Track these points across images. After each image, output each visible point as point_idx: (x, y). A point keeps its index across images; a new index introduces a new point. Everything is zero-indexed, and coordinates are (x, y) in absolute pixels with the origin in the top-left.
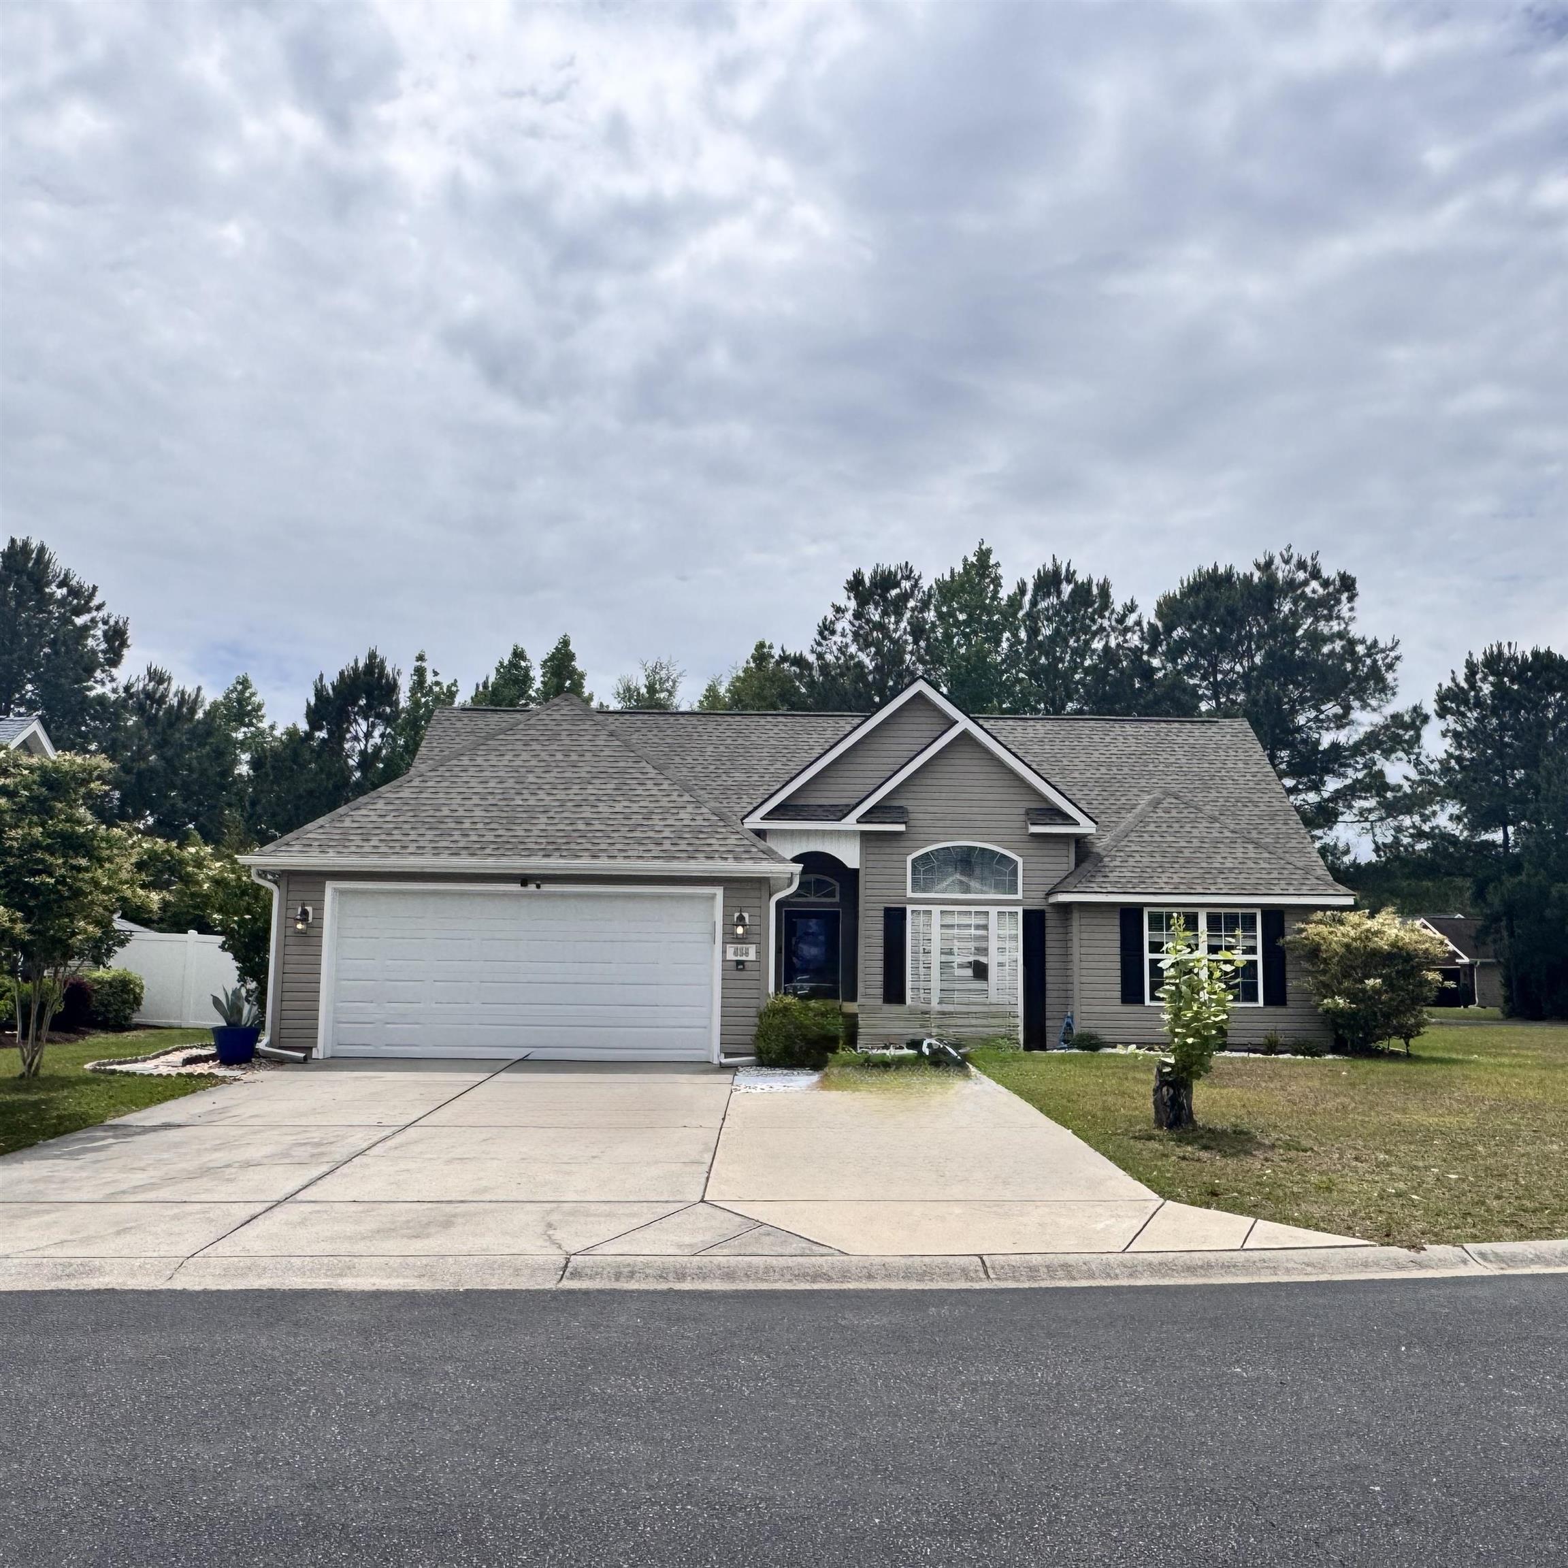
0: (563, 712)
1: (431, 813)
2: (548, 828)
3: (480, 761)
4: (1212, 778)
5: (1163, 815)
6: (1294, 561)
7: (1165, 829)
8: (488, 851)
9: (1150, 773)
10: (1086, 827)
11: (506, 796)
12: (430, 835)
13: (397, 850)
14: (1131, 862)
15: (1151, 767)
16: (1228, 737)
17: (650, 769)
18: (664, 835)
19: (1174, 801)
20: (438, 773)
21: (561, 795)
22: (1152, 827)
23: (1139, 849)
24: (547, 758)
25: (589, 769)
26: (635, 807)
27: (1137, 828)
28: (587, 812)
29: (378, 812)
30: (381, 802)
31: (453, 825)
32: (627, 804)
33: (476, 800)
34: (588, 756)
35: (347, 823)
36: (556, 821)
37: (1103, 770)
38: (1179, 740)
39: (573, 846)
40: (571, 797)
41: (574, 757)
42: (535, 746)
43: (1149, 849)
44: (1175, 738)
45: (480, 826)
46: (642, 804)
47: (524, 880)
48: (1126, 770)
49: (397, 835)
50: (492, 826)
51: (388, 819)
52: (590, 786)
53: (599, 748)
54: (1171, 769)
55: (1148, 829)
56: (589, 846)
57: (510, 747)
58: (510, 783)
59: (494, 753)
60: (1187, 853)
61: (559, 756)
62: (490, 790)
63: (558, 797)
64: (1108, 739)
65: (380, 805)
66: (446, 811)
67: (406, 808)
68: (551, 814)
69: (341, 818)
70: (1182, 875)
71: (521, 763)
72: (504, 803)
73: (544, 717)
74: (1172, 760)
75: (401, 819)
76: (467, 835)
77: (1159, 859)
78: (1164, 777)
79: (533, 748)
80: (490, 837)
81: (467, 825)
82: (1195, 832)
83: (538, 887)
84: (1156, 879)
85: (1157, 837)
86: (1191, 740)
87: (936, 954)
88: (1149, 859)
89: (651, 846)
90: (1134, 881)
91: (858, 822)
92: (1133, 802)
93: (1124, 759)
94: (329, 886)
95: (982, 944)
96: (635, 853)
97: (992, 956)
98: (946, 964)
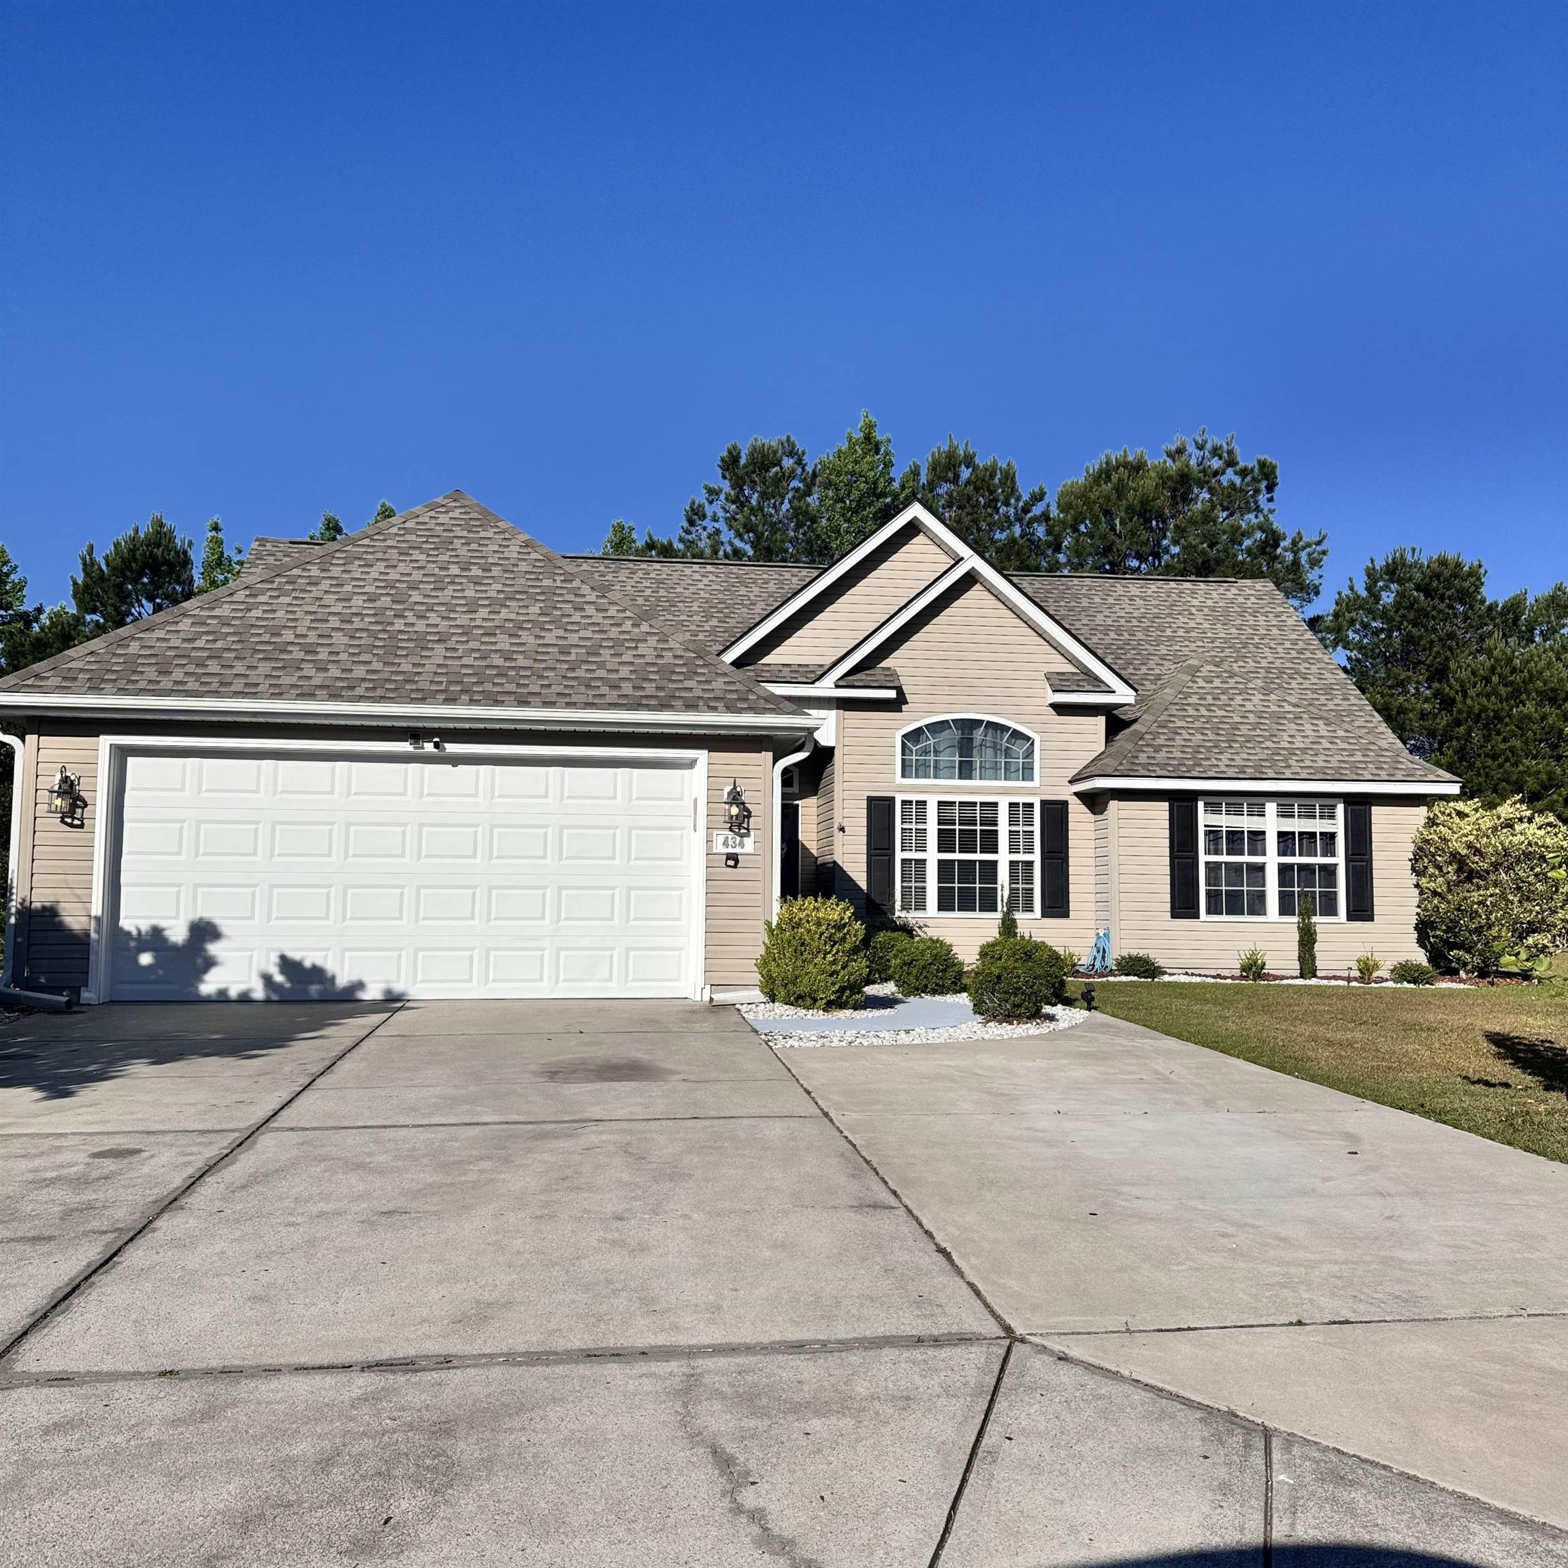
0: (451, 514)
1: (266, 638)
2: (449, 662)
3: (336, 571)
4: (1245, 646)
5: (1204, 684)
6: (1209, 446)
7: (1211, 702)
8: (359, 691)
9: (1170, 639)
10: (1123, 695)
11: (378, 618)
12: (265, 668)
13: (214, 687)
14: (1179, 741)
15: (1169, 632)
16: (1253, 600)
17: (585, 589)
18: (621, 675)
19: (1214, 669)
20: (275, 586)
21: (464, 619)
22: (1194, 700)
23: (1185, 724)
24: (437, 571)
25: (500, 587)
26: (573, 638)
27: (1177, 700)
28: (503, 642)
29: (182, 635)
30: (188, 621)
31: (301, 655)
32: (561, 633)
33: (334, 622)
34: (496, 571)
35: (134, 647)
36: (459, 653)
37: (1113, 635)
38: (1195, 602)
39: (488, 687)
40: (478, 623)
41: (476, 571)
42: (416, 555)
43: (1197, 724)
44: (1189, 599)
45: (343, 656)
46: (583, 634)
47: (416, 734)
48: (1140, 636)
49: (213, 666)
50: (364, 657)
51: (199, 644)
52: (504, 611)
53: (512, 561)
54: (1193, 634)
55: (1190, 701)
56: (511, 687)
57: (380, 555)
58: (385, 601)
59: (357, 563)
60: (1244, 729)
61: (454, 570)
62: (354, 610)
63: (458, 622)
65: (185, 625)
66: (288, 636)
67: (225, 630)
68: (450, 644)
69: (123, 643)
70: (1245, 756)
71: (398, 577)
72: (379, 628)
73: (427, 520)
74: (1192, 624)
75: (219, 644)
76: (326, 670)
77: (1212, 737)
78: (1187, 643)
79: (413, 558)
80: (359, 672)
81: (323, 654)
82: (1249, 706)
83: (437, 745)
84: (1215, 762)
85: (1203, 711)
86: (1209, 603)
87: (932, 856)
88: (1199, 737)
89: (604, 690)
90: (1187, 763)
91: (837, 686)
92: (1157, 671)
93: (1135, 622)
94: (105, 742)
95: (990, 843)
96: (583, 699)
97: (1003, 858)
98: (945, 869)
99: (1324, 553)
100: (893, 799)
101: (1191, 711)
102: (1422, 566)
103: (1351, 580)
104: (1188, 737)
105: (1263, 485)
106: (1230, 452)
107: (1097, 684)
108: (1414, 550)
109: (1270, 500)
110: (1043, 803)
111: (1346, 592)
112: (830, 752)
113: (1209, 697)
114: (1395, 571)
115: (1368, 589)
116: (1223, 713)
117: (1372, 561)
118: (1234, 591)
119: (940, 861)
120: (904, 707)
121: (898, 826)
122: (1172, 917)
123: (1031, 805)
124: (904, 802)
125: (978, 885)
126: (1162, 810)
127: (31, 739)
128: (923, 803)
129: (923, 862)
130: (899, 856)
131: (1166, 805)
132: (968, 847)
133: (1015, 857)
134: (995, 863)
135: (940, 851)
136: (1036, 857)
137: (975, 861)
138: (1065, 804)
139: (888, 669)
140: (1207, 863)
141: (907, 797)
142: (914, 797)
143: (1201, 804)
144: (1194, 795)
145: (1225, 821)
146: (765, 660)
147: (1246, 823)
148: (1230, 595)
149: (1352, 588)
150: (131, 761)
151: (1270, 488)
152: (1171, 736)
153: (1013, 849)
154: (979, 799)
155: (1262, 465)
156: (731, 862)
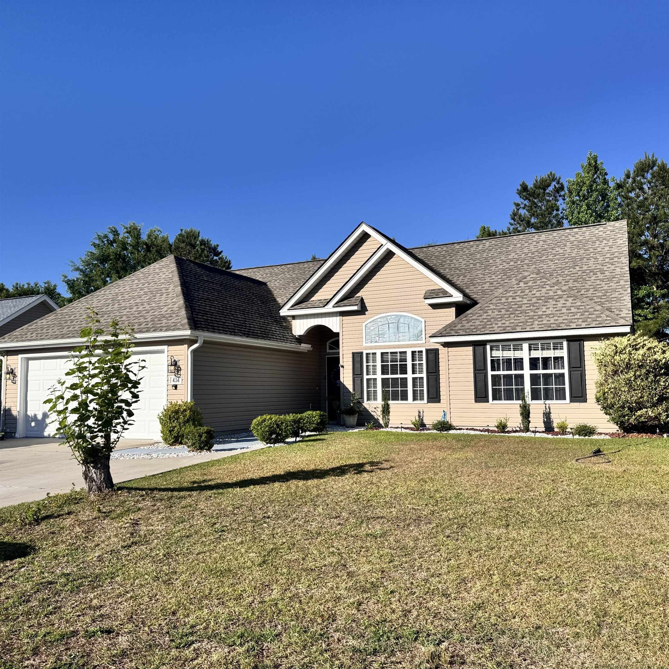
1: (66, 319)
5: (522, 285)
7: (518, 294)
9: (541, 261)
12: (56, 329)
13: (38, 338)
14: (484, 316)
15: (543, 258)
18: (147, 320)
22: (510, 294)
24: (134, 287)
25: (146, 290)
26: (148, 307)
33: (89, 310)
49: (44, 330)
55: (508, 294)
58: (109, 301)
60: (524, 307)
66: (72, 317)
67: (60, 317)
70: (513, 321)
75: (53, 323)
76: (69, 328)
77: (503, 313)
84: (494, 326)
87: (379, 376)
94: (20, 356)
95: (404, 370)
97: (409, 376)
98: (385, 382)
100: (362, 353)
101: (503, 300)
110: (427, 351)
112: (337, 334)
113: (519, 292)
116: (520, 299)
118: (601, 229)
119: (382, 379)
120: (366, 313)
121: (365, 364)
122: (476, 402)
123: (422, 352)
124: (367, 354)
125: (400, 389)
126: (469, 350)
127: (6, 357)
128: (374, 354)
129: (375, 379)
130: (365, 377)
131: (471, 348)
132: (394, 372)
133: (415, 376)
134: (406, 379)
135: (382, 374)
136: (424, 375)
137: (398, 378)
138: (437, 350)
139: (359, 297)
140: (492, 376)
141: (368, 351)
142: (371, 351)
143: (488, 347)
144: (483, 343)
146: (312, 299)
147: (511, 354)
148: (596, 232)
150: (30, 362)
152: (482, 314)
153: (414, 372)
154: (398, 350)
156: (174, 388)
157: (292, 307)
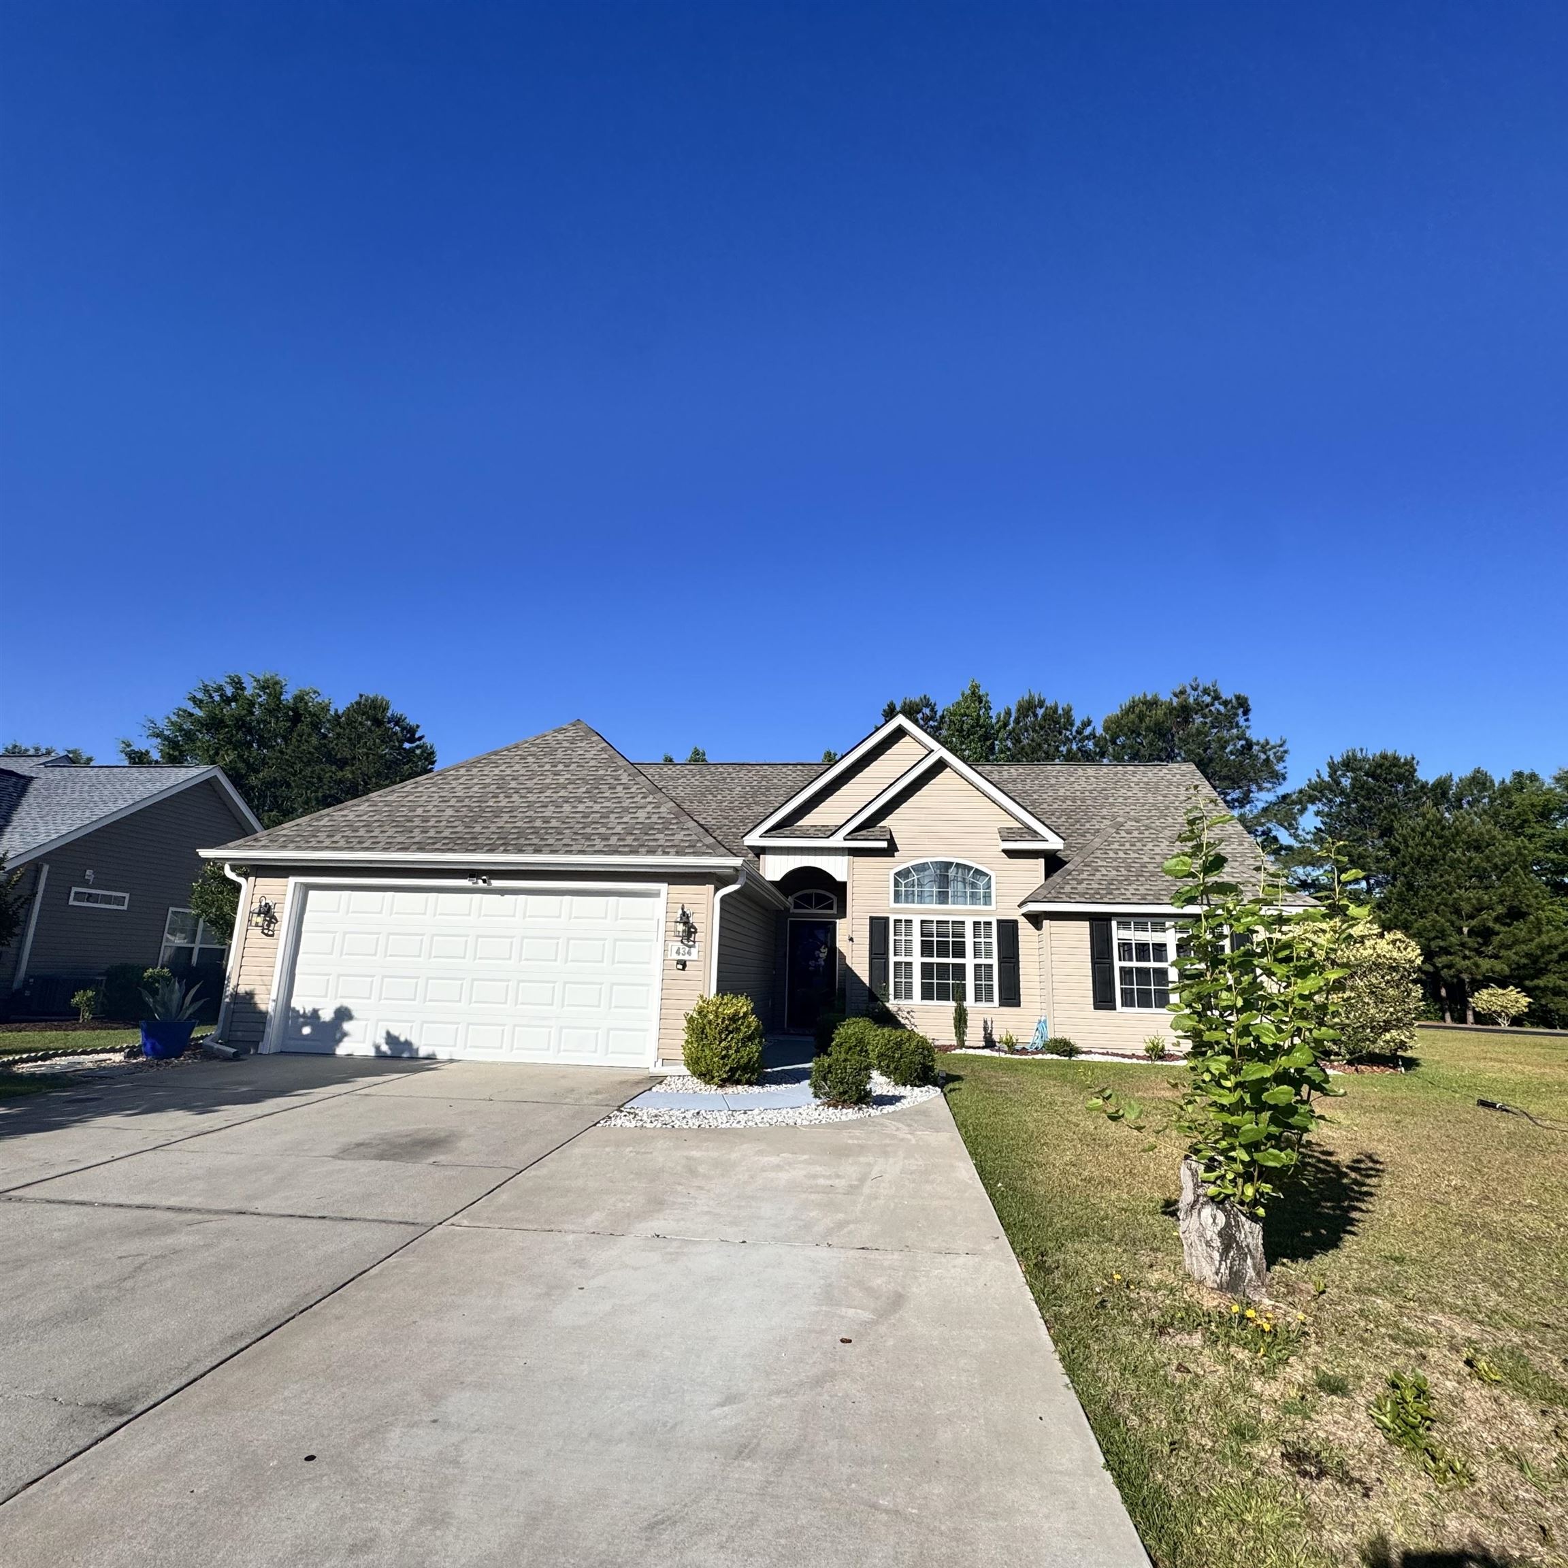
0: (567, 734)
1: (405, 813)
2: (506, 825)
4: (1167, 808)
5: (1125, 835)
6: (1201, 688)
7: (1128, 847)
8: (438, 845)
9: (1112, 804)
10: (1054, 843)
11: (481, 799)
12: (391, 832)
13: (352, 845)
14: (1098, 876)
15: (1111, 800)
16: (1178, 777)
18: (615, 831)
19: (1134, 824)
21: (533, 797)
22: (1116, 846)
23: (1105, 864)
24: (536, 768)
25: (569, 776)
26: (597, 807)
27: (1102, 847)
28: (549, 811)
29: (358, 813)
30: (367, 804)
31: (418, 823)
32: (591, 804)
33: (452, 802)
34: (573, 767)
35: (325, 821)
36: (517, 819)
37: (1069, 803)
38: (1135, 779)
39: (521, 842)
40: (541, 799)
41: (560, 767)
43: (1115, 864)
44: (1131, 777)
45: (443, 823)
46: (605, 804)
47: (472, 874)
48: (1089, 802)
49: (362, 831)
50: (455, 824)
51: (363, 818)
52: (562, 791)
53: (586, 760)
54: (1129, 801)
55: (1112, 847)
56: (536, 841)
58: (492, 788)
60: (1151, 867)
61: (547, 767)
62: (469, 794)
63: (529, 799)
64: (1072, 779)
65: (364, 806)
66: (419, 811)
67: (385, 809)
68: (514, 814)
69: (320, 818)
70: (1148, 887)
71: (510, 773)
72: (477, 804)
73: (550, 738)
74: (1130, 794)
75: (375, 818)
76: (427, 832)
77: (1124, 873)
78: (1123, 807)
79: (527, 761)
80: (446, 833)
81: (431, 823)
82: (1157, 850)
83: (485, 881)
84: (1123, 891)
85: (1121, 854)
86: (1145, 780)
87: (917, 960)
88: (1115, 873)
89: (597, 841)
90: (1101, 892)
91: (845, 840)
92: (1097, 827)
93: (1087, 794)
94: (292, 880)
95: (959, 951)
96: (579, 848)
97: (969, 961)
98: (926, 969)
99: (1286, 752)
100: (887, 919)
101: (1111, 854)
102: (1369, 759)
103: (1318, 771)
104: (1106, 873)
105: (1240, 711)
106: (1215, 691)
107: (1035, 835)
108: (1362, 750)
109: (1247, 720)
110: (999, 921)
111: (1315, 779)
112: (845, 884)
113: (1128, 844)
114: (1349, 764)
115: (1330, 776)
116: (1137, 856)
117: (1331, 758)
118: (1165, 771)
119: (923, 964)
120: (896, 854)
121: (892, 938)
122: (1095, 1008)
123: (990, 923)
124: (896, 921)
125: (951, 982)
126: (1085, 926)
127: (252, 879)
128: (909, 922)
129: (910, 964)
130: (892, 959)
131: (1087, 924)
132: (943, 952)
133: (979, 961)
134: (963, 965)
135: (922, 956)
136: (994, 961)
137: (949, 964)
138: (1016, 922)
139: (884, 827)
140: (1121, 969)
141: (898, 917)
142: (903, 917)
143: (1114, 924)
144: (1108, 917)
145: (1135, 936)
146: (799, 823)
147: (1150, 937)
148: (1161, 774)
149: (1319, 776)
150: (312, 893)
151: (1246, 712)
152: (1093, 872)
153: (976, 954)
154: (951, 918)
155: (1238, 698)
156: (680, 967)
157: (766, 832)
